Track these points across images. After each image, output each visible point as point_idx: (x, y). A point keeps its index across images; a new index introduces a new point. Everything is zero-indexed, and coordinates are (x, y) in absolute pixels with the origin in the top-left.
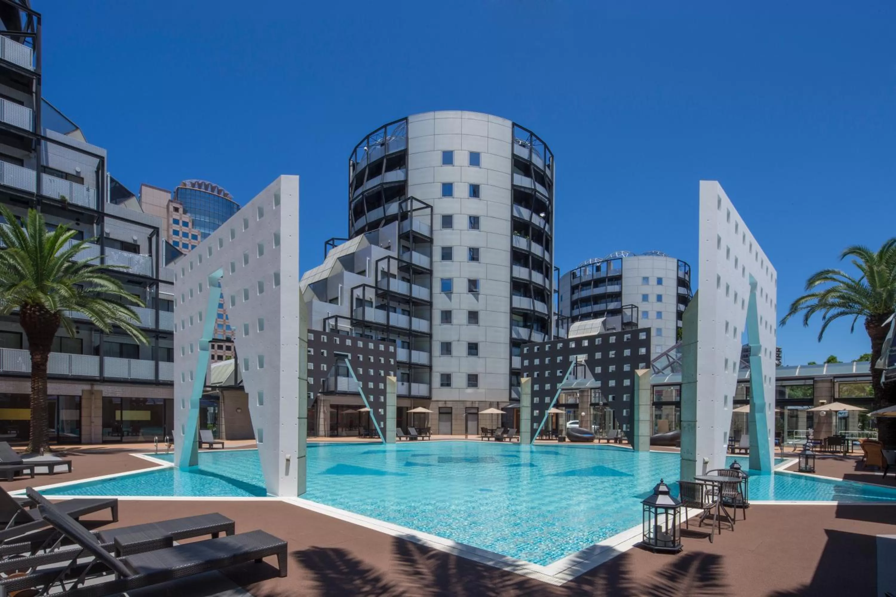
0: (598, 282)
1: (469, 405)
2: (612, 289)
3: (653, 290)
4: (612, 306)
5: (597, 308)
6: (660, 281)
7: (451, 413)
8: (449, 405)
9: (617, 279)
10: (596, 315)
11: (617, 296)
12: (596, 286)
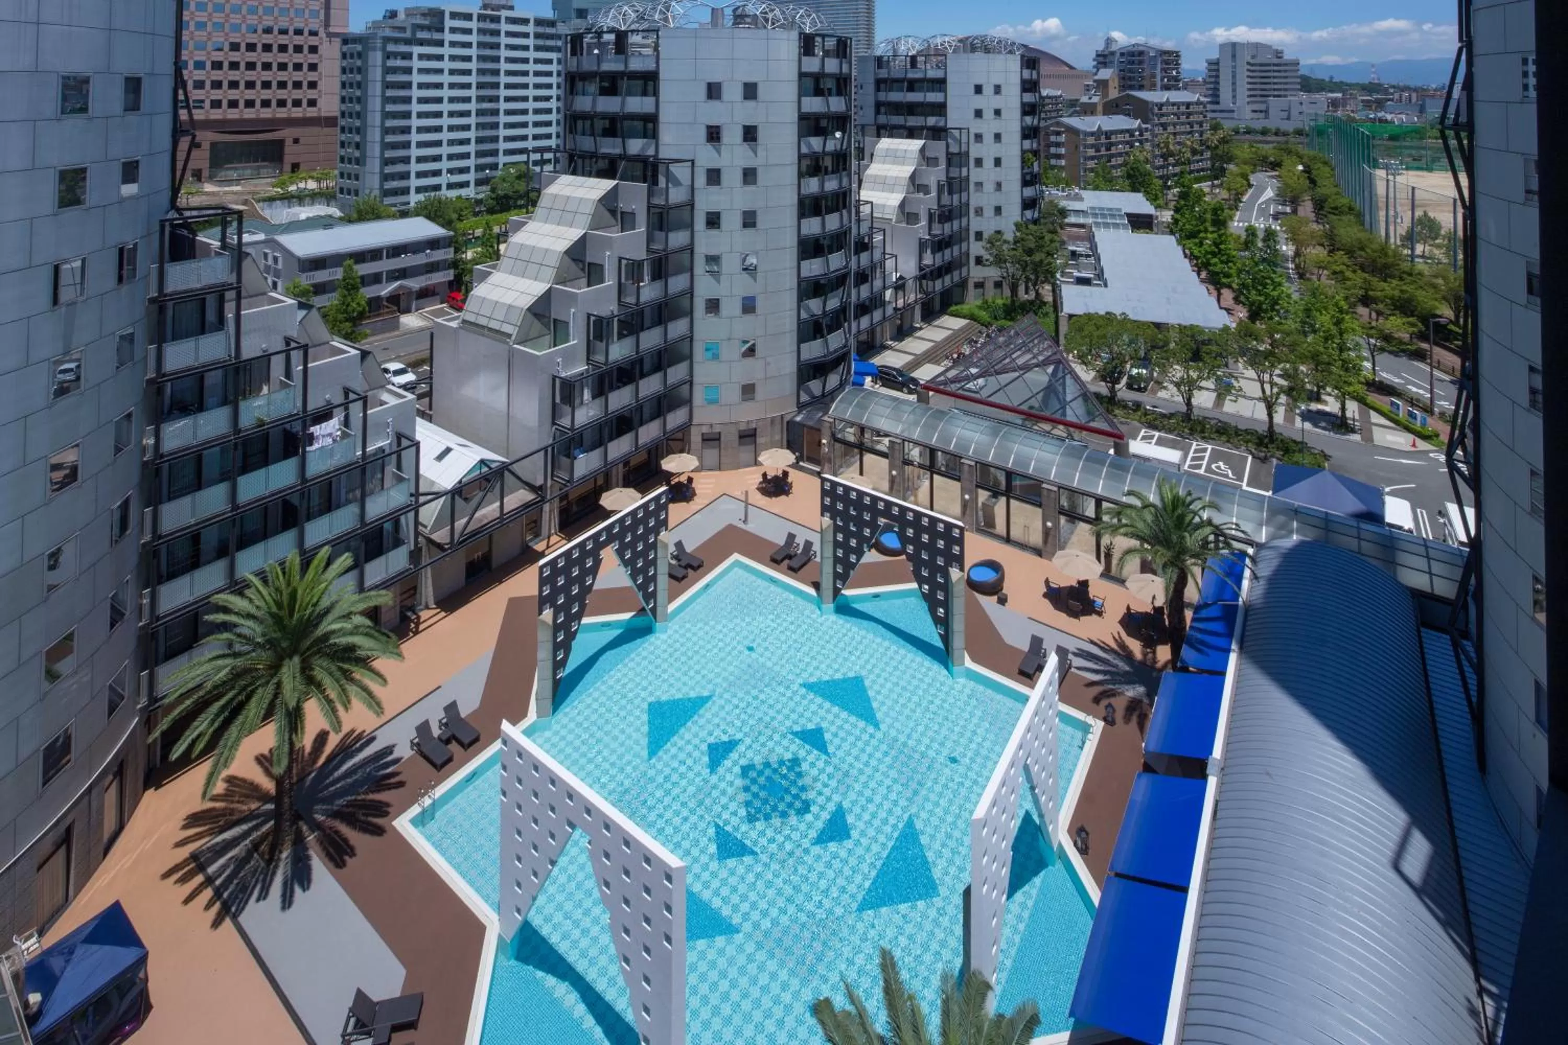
0: (912, 85)
1: (743, 427)
2: (933, 97)
3: (987, 102)
4: (932, 121)
5: (913, 121)
6: (998, 89)
7: (719, 439)
8: (717, 429)
9: (940, 84)
10: (911, 133)
11: (940, 109)
12: (911, 89)
